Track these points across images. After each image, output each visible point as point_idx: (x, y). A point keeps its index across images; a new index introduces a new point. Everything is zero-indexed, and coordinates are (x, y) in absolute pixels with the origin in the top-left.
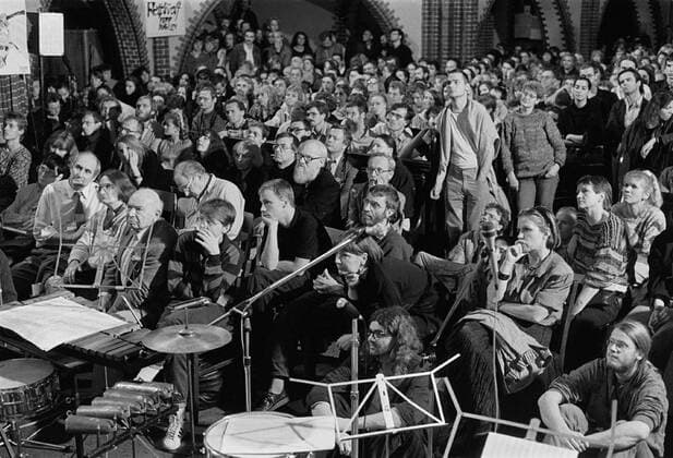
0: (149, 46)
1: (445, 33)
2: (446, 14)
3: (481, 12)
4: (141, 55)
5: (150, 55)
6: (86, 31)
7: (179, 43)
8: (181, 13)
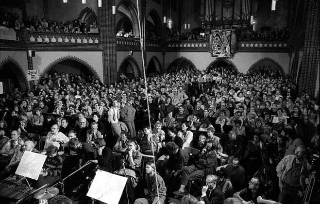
0: (29, 83)
1: (109, 76)
2: (109, 71)
3: (118, 69)
4: (27, 86)
5: (29, 86)
6: (9, 80)
7: (37, 82)
8: (37, 73)
